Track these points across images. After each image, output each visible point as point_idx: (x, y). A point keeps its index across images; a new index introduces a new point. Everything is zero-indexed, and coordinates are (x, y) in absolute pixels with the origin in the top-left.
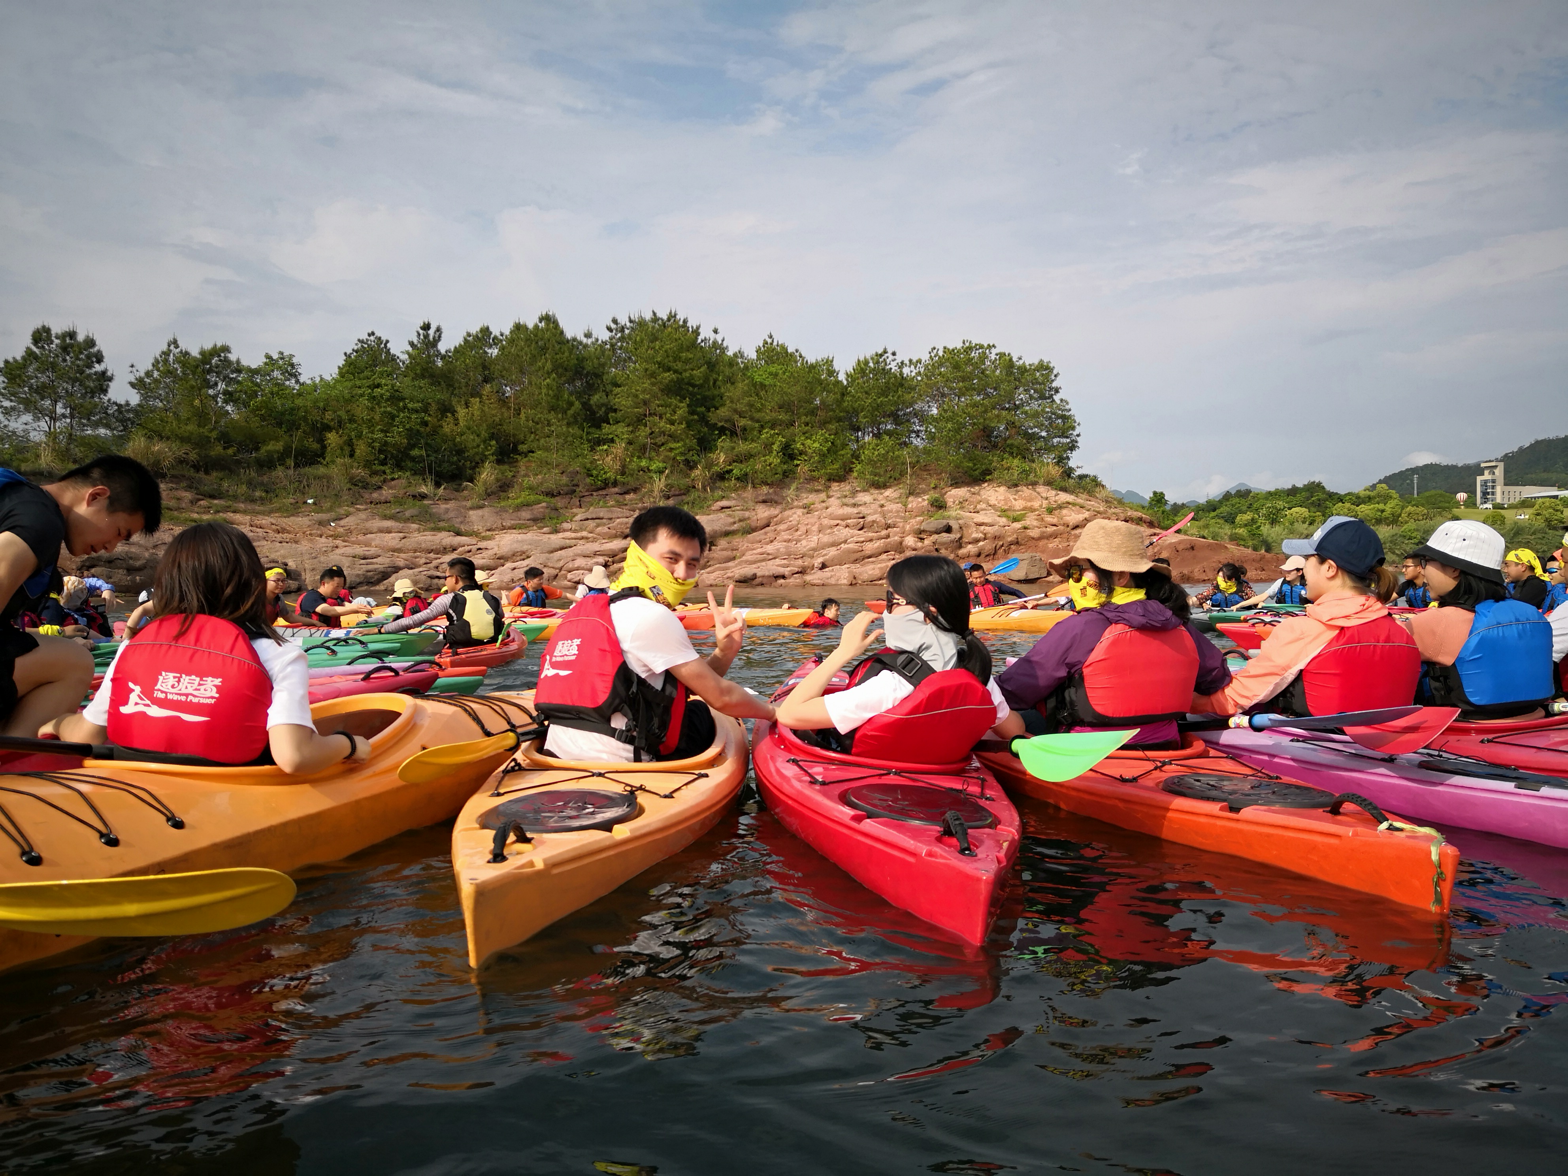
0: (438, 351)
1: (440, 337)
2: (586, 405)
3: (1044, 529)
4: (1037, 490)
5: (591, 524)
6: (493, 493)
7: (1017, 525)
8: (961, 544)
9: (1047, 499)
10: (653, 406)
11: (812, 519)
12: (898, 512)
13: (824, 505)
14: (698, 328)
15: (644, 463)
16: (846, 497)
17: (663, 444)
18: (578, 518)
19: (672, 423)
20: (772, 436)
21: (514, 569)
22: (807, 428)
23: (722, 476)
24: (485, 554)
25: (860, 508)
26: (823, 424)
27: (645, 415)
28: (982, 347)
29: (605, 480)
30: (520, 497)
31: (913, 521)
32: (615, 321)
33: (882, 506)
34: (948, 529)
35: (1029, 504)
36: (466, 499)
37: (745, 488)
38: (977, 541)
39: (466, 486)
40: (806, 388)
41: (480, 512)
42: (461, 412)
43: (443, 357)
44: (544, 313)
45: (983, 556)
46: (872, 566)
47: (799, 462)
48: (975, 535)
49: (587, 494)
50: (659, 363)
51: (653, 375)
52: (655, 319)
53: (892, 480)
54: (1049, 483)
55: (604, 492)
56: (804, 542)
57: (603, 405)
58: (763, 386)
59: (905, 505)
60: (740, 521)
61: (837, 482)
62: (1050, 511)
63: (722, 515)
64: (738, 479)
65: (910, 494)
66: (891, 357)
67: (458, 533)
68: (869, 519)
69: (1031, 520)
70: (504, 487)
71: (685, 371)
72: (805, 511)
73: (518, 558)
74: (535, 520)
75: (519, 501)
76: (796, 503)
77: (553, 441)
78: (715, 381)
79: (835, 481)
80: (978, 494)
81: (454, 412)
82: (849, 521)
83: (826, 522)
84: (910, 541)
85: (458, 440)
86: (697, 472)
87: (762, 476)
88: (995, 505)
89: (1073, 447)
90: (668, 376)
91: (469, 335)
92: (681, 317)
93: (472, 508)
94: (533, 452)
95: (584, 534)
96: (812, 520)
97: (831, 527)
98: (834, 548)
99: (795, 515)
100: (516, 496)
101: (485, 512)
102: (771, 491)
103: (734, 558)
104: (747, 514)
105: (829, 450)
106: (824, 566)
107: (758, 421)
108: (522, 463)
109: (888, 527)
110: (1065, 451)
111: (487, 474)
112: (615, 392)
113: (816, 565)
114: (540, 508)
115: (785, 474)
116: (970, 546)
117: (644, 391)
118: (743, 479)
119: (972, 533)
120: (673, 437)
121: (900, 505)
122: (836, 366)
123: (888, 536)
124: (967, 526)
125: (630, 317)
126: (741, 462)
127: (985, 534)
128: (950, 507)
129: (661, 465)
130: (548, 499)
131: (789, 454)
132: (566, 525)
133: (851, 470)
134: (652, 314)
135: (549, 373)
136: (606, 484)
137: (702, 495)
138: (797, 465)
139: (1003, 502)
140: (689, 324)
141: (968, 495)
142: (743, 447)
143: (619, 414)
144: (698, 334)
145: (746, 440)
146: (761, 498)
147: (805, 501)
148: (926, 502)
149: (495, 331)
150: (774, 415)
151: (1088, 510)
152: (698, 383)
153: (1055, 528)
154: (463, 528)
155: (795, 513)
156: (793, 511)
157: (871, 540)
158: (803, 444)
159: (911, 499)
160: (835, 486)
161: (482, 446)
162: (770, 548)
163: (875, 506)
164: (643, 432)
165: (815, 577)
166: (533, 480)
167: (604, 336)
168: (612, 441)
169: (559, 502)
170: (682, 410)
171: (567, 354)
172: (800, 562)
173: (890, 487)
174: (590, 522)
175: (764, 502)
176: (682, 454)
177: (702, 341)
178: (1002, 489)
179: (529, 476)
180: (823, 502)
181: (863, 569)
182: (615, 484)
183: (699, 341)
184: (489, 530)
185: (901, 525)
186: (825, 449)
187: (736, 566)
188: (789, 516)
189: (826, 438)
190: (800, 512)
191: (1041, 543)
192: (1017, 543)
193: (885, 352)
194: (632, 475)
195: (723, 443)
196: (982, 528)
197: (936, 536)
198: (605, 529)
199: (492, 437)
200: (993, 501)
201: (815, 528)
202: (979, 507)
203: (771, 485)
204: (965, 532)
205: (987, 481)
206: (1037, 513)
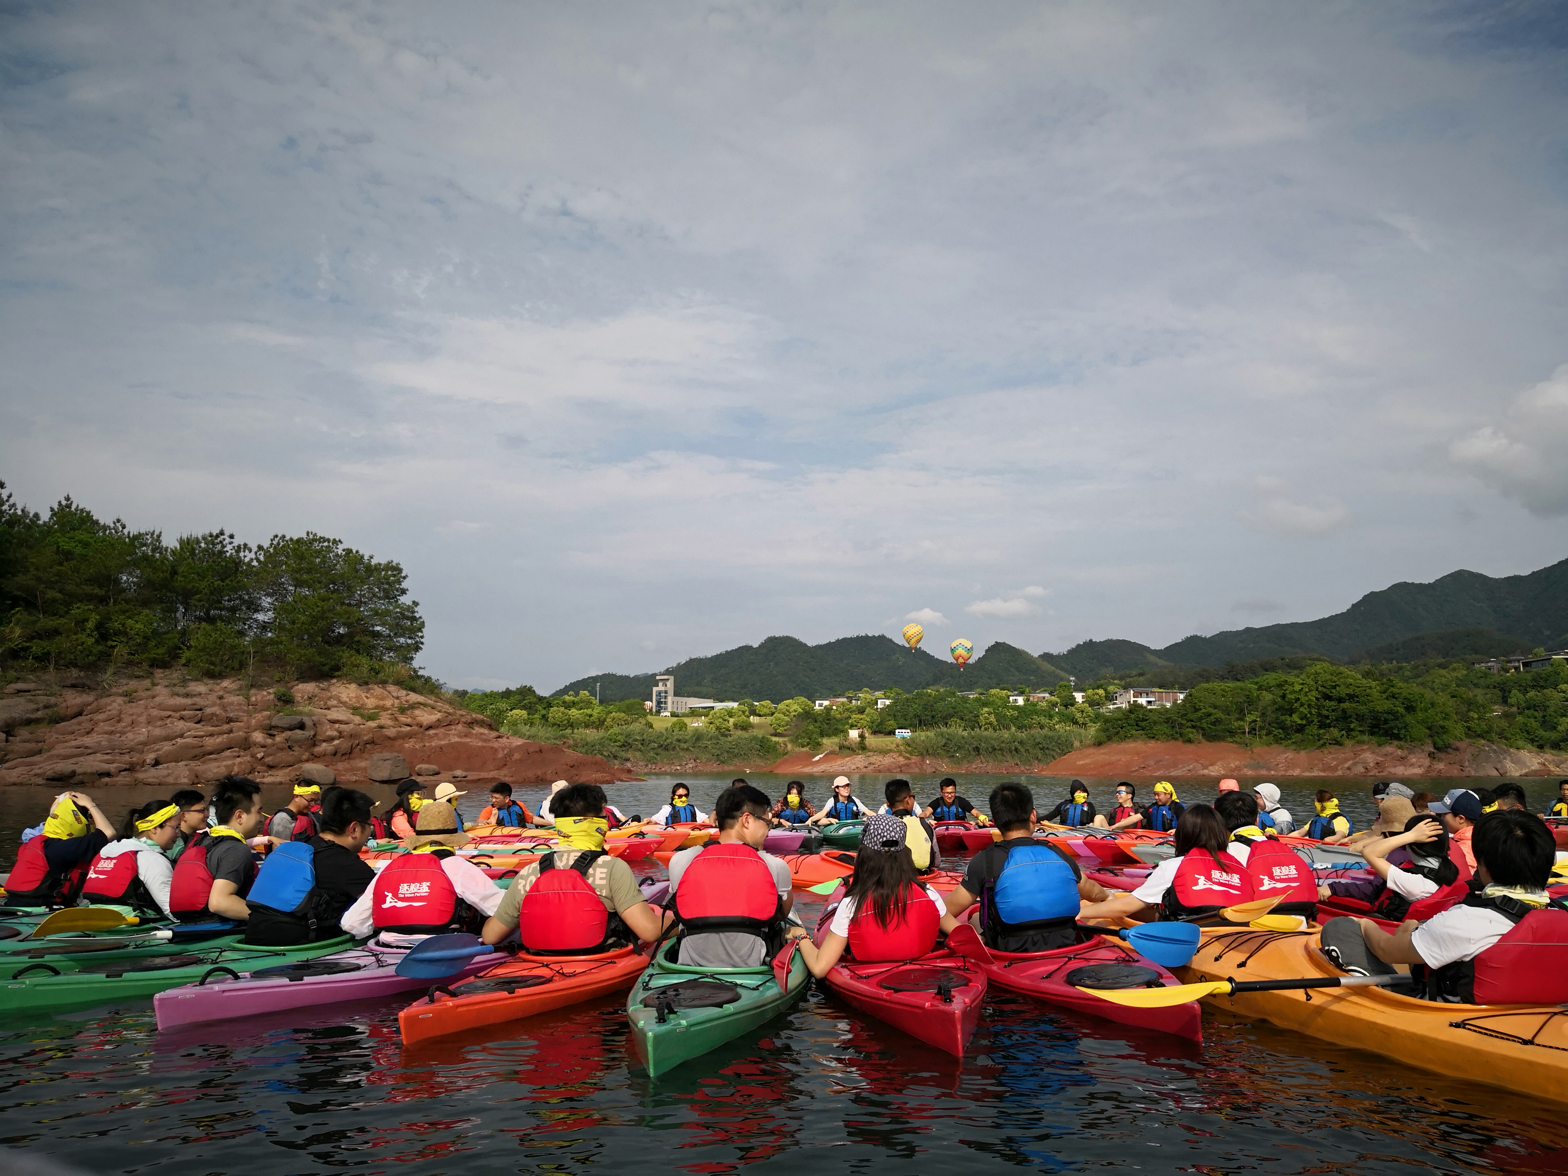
3: (399, 729)
4: (388, 689)
7: (372, 724)
8: (315, 742)
9: (398, 698)
11: (136, 709)
12: (240, 704)
13: (149, 693)
16: (175, 685)
20: (85, 612)
22: (125, 606)
23: (17, 654)
25: (195, 699)
28: (328, 540)
31: (259, 716)
33: (221, 698)
35: (381, 703)
37: (45, 669)
38: (332, 739)
45: (339, 755)
46: (216, 764)
47: (116, 644)
48: (330, 733)
53: (230, 670)
54: (399, 683)
56: (130, 736)
58: (70, 554)
59: (248, 698)
60: (46, 707)
61: (161, 668)
62: (402, 710)
63: (21, 700)
64: (36, 658)
65: (251, 686)
66: (228, 540)
68: (209, 711)
69: (385, 719)
72: (127, 699)
76: (114, 690)
79: (158, 667)
80: (328, 690)
82: (183, 713)
83: (155, 712)
84: (258, 737)
87: (72, 657)
88: (346, 702)
89: (417, 648)
96: (139, 710)
97: (162, 719)
98: (169, 743)
99: (116, 704)
102: (82, 674)
103: (40, 752)
104: (53, 700)
105: (151, 633)
106: (157, 763)
107: (68, 594)
109: (230, 720)
110: (409, 652)
113: (148, 761)
115: (100, 656)
116: (324, 744)
118: (43, 659)
119: (326, 730)
121: (241, 698)
123: (231, 731)
124: (321, 723)
126: (41, 639)
127: (340, 733)
128: (298, 702)
133: (177, 657)
138: (114, 647)
139: (354, 700)
141: (317, 691)
142: (46, 622)
145: (51, 614)
146: (69, 683)
147: (125, 688)
148: (272, 697)
150: (87, 588)
151: (440, 712)
153: (409, 728)
155: (114, 701)
156: (112, 698)
157: (211, 735)
158: (122, 624)
159: (253, 691)
160: (159, 673)
162: (88, 741)
163: (213, 698)
165: (150, 775)
172: (126, 758)
173: (227, 677)
175: (73, 686)
178: (353, 686)
180: (148, 690)
181: (205, 767)
185: (245, 718)
186: (149, 631)
187: (45, 761)
188: (107, 705)
190: (120, 700)
191: (400, 742)
192: (372, 742)
195: (19, 613)
196: (337, 726)
197: (289, 733)
200: (344, 698)
201: (143, 719)
202: (329, 703)
203: (81, 668)
204: (319, 729)
205: (334, 677)
206: (390, 712)
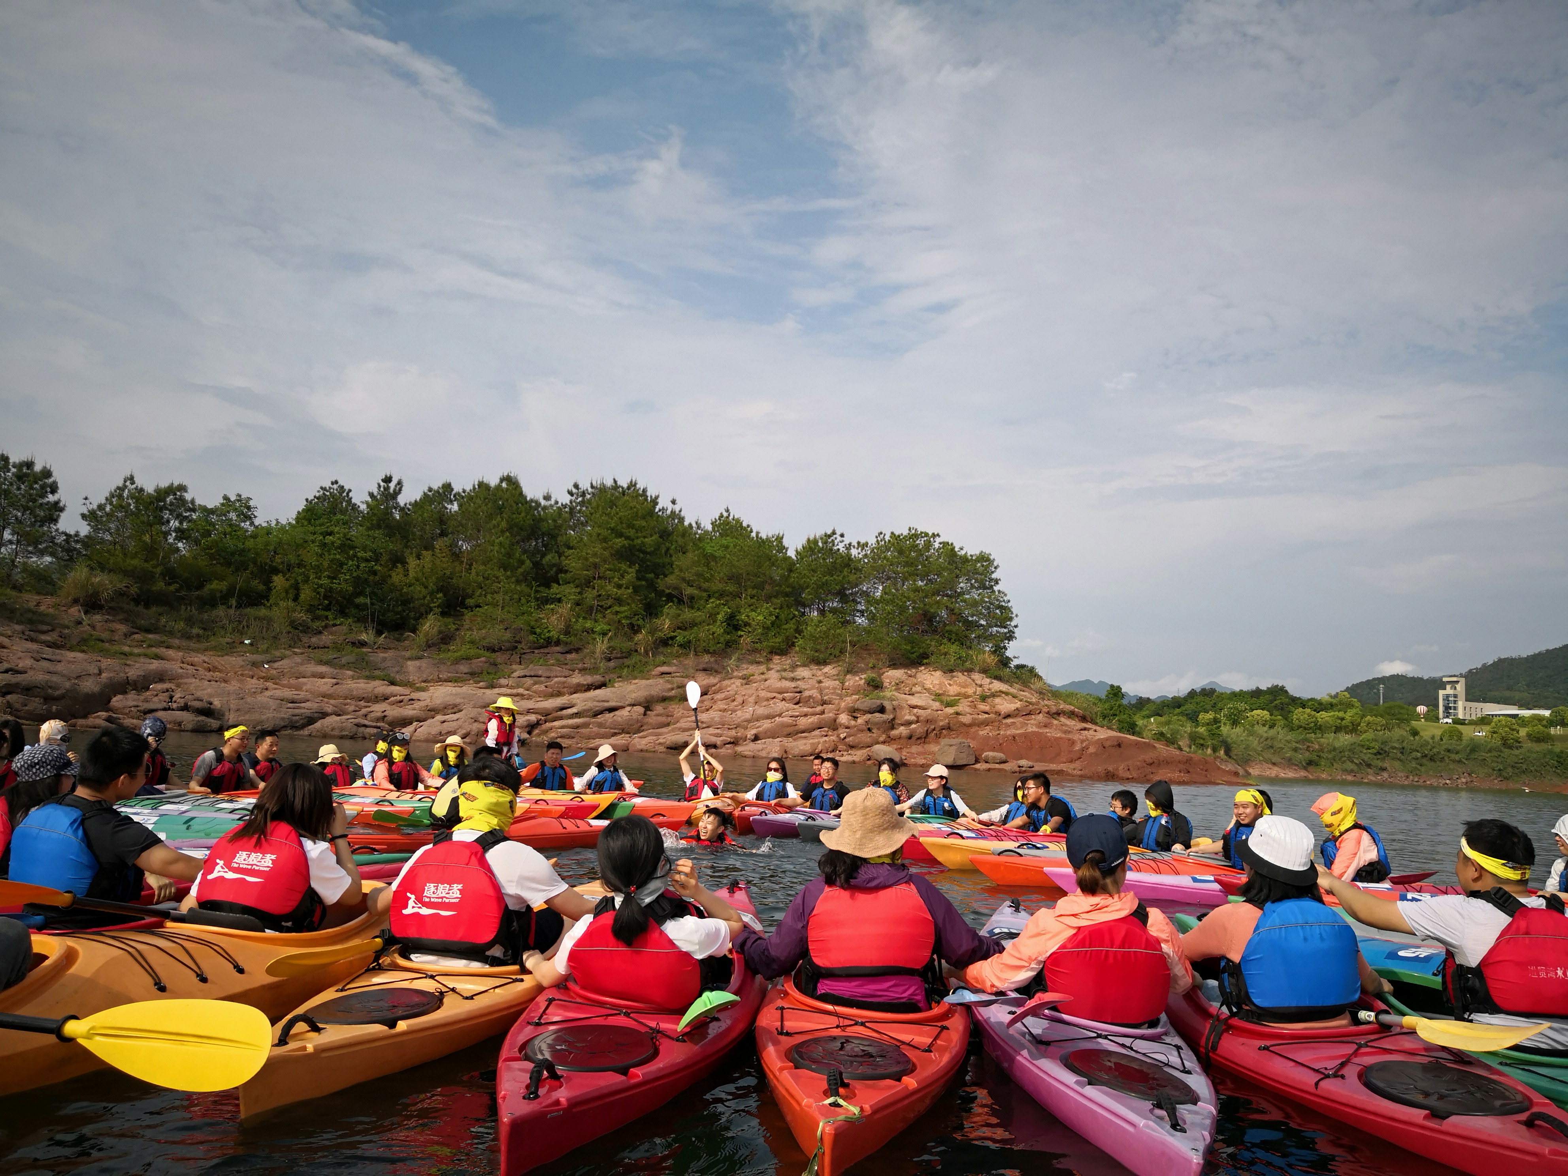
0: (397, 503)
1: (400, 490)
2: (537, 565)
3: (976, 716)
4: (973, 677)
5: (529, 681)
6: (434, 645)
7: (950, 710)
8: (893, 725)
9: (981, 686)
10: (602, 570)
11: (749, 690)
12: (835, 689)
13: (763, 677)
14: (657, 497)
15: (588, 624)
16: (785, 670)
17: (610, 607)
18: (516, 674)
19: (619, 587)
20: (718, 606)
21: (444, 722)
22: (753, 600)
23: (666, 642)
24: (417, 705)
25: (798, 682)
26: (768, 598)
27: (594, 578)
28: (927, 535)
29: (549, 638)
30: (460, 650)
31: (848, 699)
32: (576, 486)
33: (820, 682)
34: (882, 710)
35: (963, 690)
36: (406, 649)
37: (687, 655)
38: (909, 723)
39: (408, 636)
40: (755, 562)
41: (417, 663)
42: (412, 563)
43: (402, 509)
44: (505, 474)
45: (914, 739)
46: (804, 741)
47: (742, 633)
48: (908, 717)
49: (528, 651)
50: (612, 529)
51: (605, 540)
52: (616, 486)
53: (832, 657)
54: (985, 671)
55: (546, 650)
56: (739, 713)
57: (554, 565)
58: (714, 558)
59: (843, 683)
60: (678, 687)
61: (779, 655)
62: (984, 698)
63: (661, 681)
64: (681, 646)
65: (848, 672)
66: (839, 539)
67: (393, 683)
68: (806, 694)
69: (963, 706)
70: (446, 639)
71: (637, 538)
72: (744, 681)
73: (449, 711)
74: (472, 674)
75: (459, 654)
76: (735, 674)
77: (499, 597)
78: (668, 549)
79: (777, 654)
80: (915, 676)
81: (404, 563)
82: (786, 695)
83: (763, 694)
84: (844, 718)
85: (405, 590)
86: (640, 636)
87: (704, 644)
88: (930, 689)
89: (1010, 637)
90: (619, 542)
91: (430, 490)
92: (640, 486)
93: (410, 659)
94: (480, 607)
95: (521, 691)
96: (750, 692)
97: (768, 700)
98: (769, 721)
99: (734, 685)
100: (456, 649)
101: (423, 663)
102: (713, 659)
103: (668, 725)
104: (686, 681)
105: (773, 624)
106: (756, 738)
107: (705, 591)
108: (468, 615)
109: (824, 703)
110: (1002, 641)
111: (430, 626)
112: (566, 554)
113: (749, 736)
114: (477, 664)
115: (728, 644)
116: (902, 728)
117: (595, 555)
118: (686, 646)
119: (905, 714)
120: (619, 601)
121: (837, 682)
122: (786, 543)
123: (823, 713)
124: (901, 708)
125: (592, 484)
126: (685, 629)
127: (918, 717)
128: (886, 687)
129: (606, 627)
130: (488, 654)
131: (733, 624)
132: (503, 681)
133: (793, 644)
134: (612, 481)
135: (503, 532)
136: (549, 642)
137: (644, 660)
138: (741, 636)
139: (937, 687)
140: (649, 494)
141: (904, 677)
142: (688, 614)
143: (569, 575)
144: (657, 504)
145: (692, 608)
146: (701, 666)
147: (745, 672)
148: (863, 681)
149: (457, 488)
150: (721, 586)
151: (1021, 701)
152: (648, 550)
153: (987, 716)
154: (398, 678)
155: (734, 683)
156: (732, 681)
157: (806, 715)
158: (748, 616)
159: (848, 677)
160: (776, 659)
161: (428, 598)
162: (705, 716)
163: (813, 682)
164: (590, 595)
165: (746, 749)
166: (476, 635)
167: (565, 499)
168: (559, 600)
169: (499, 657)
170: (631, 574)
171: (523, 514)
172: (733, 733)
173: (829, 664)
174: (527, 679)
175: (705, 670)
176: (626, 617)
177: (660, 510)
178: (938, 673)
179: (472, 630)
180: (763, 674)
181: (795, 744)
182: (558, 643)
183: (657, 510)
184: (425, 682)
185: (837, 702)
186: (769, 622)
187: (669, 732)
188: (727, 686)
189: (771, 612)
190: (738, 682)
191: (973, 730)
192: (949, 728)
193: (834, 533)
194: (576, 635)
195: (670, 609)
196: (915, 710)
197: (869, 716)
198: (542, 687)
199: (440, 590)
200: (928, 685)
201: (752, 700)
202: (914, 689)
203: (713, 653)
204: (898, 713)
205: (923, 665)
206: (970, 699)
